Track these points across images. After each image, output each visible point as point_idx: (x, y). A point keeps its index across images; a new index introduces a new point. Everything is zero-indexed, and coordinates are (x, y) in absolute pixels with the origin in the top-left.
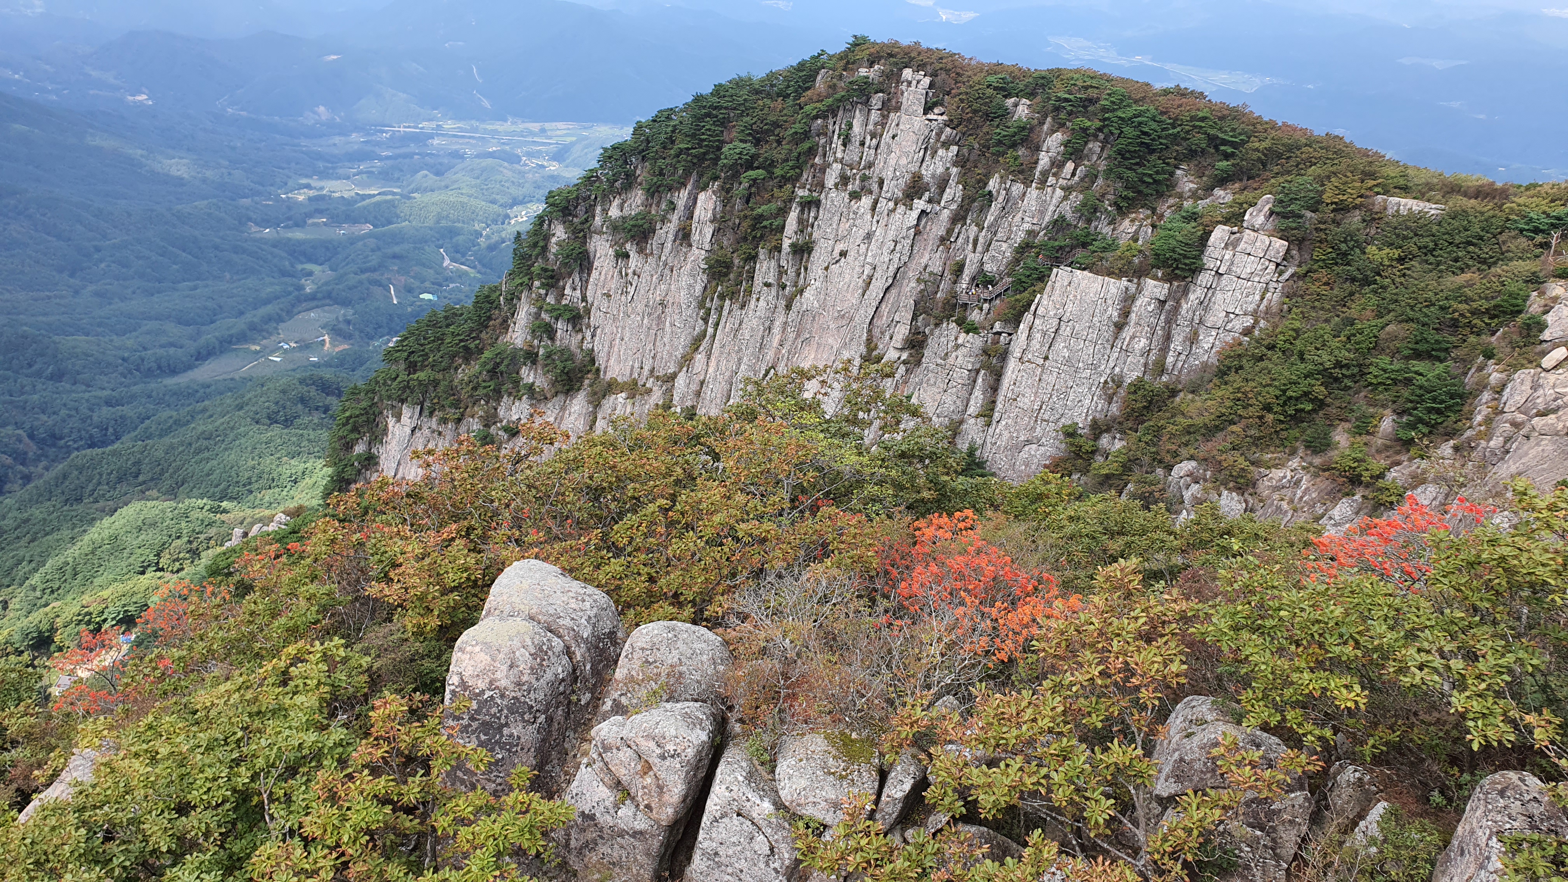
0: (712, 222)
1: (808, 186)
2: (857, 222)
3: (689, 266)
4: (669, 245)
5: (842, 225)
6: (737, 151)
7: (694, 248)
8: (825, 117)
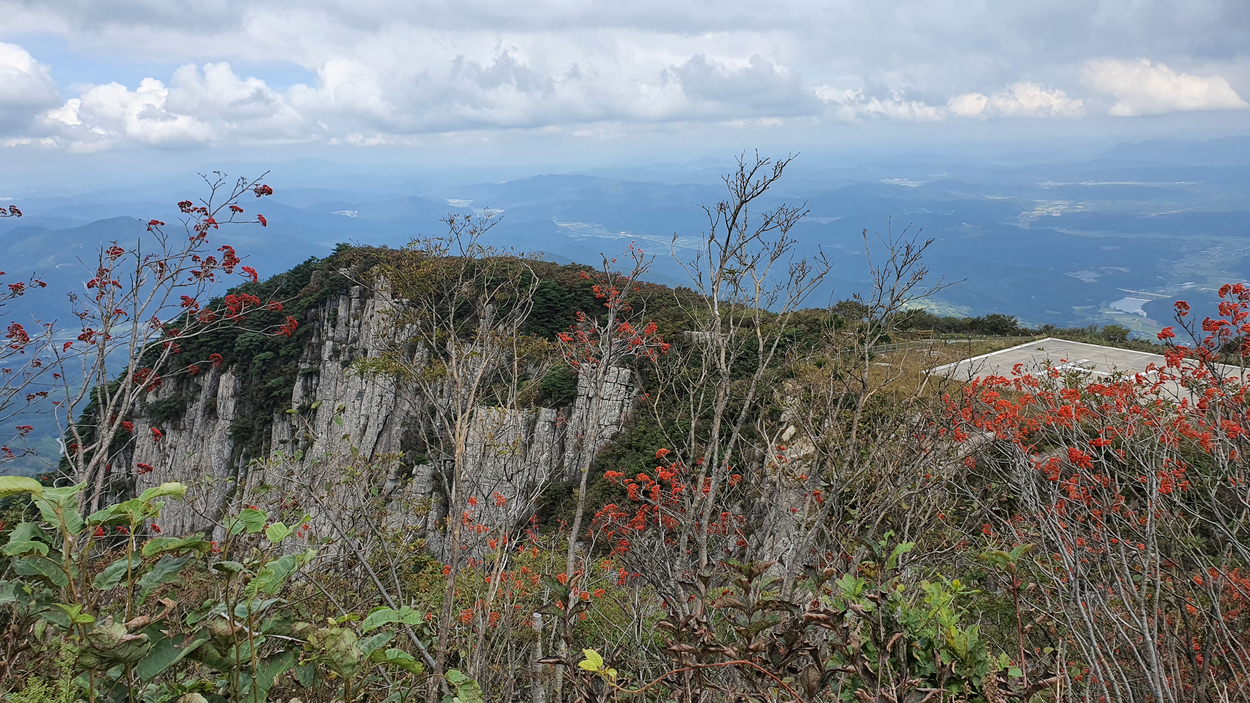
0: (233, 397)
1: (308, 361)
2: (350, 385)
3: (217, 435)
4: (199, 420)
5: (338, 388)
6: (248, 339)
7: (220, 420)
8: (317, 307)
